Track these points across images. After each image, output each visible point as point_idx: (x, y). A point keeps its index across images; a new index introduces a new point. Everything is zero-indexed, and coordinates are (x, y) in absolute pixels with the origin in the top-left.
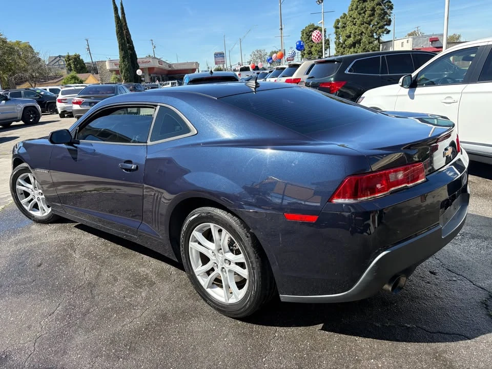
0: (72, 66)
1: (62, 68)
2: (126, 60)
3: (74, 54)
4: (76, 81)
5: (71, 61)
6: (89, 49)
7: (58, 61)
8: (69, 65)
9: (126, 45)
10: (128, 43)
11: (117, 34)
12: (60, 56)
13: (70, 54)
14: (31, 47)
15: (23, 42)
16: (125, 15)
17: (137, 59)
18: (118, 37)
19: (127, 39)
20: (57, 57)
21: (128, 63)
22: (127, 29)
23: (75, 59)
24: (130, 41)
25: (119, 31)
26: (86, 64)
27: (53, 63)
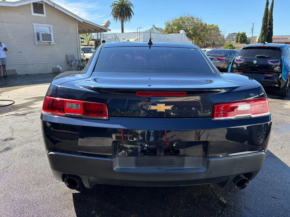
0: (239, 39)
1: (233, 40)
2: (263, 36)
3: (242, 33)
4: (231, 48)
5: (240, 36)
6: (252, 29)
7: (232, 36)
8: (238, 38)
9: (267, 27)
10: (269, 25)
11: (263, 19)
12: (234, 33)
13: (240, 32)
14: (218, 28)
15: (215, 25)
16: (273, 8)
17: (272, 35)
18: (263, 21)
19: (270, 23)
20: (233, 34)
21: (265, 38)
22: (272, 16)
23: (242, 35)
24: (271, 24)
25: (265, 18)
26: (247, 39)
27: (229, 37)
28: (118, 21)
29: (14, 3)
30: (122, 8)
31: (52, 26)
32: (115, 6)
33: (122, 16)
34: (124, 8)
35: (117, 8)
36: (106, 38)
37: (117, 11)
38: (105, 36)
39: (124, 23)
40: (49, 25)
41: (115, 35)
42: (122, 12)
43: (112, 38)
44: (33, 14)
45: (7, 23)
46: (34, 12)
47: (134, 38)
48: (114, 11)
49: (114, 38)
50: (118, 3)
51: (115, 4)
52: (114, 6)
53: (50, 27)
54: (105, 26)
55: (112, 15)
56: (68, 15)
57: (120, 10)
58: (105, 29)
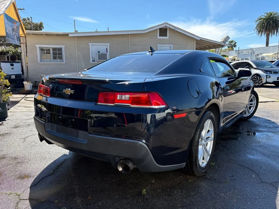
28: (263, 35)
29: (144, 30)
30: (269, 21)
31: (173, 45)
32: (261, 20)
33: (268, 30)
34: (271, 22)
35: (263, 22)
36: (242, 53)
37: (262, 25)
38: (241, 52)
39: (270, 37)
40: (170, 45)
41: (252, 50)
42: (268, 26)
43: (248, 53)
44: (159, 37)
45: (139, 45)
46: (160, 36)
47: (273, 52)
48: (259, 25)
49: (250, 53)
50: (264, 17)
51: (261, 19)
52: (259, 21)
53: (171, 47)
54: (223, 41)
55: (256, 30)
56: (186, 35)
57: (266, 24)
58: (223, 44)
